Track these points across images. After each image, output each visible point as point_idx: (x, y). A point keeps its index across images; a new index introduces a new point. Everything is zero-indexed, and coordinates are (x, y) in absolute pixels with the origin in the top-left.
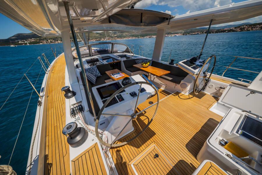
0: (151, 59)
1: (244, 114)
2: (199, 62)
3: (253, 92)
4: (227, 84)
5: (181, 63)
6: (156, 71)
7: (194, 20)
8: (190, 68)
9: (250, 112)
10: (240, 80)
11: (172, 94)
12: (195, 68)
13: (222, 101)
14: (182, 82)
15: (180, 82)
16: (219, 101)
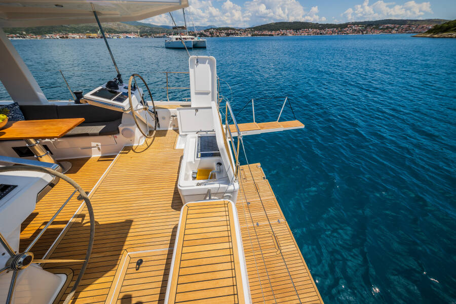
0: (12, 102)
1: (197, 135)
2: (124, 88)
3: (197, 109)
4: (174, 109)
5: (88, 95)
6: (45, 127)
7: (56, 5)
8: (111, 101)
9: (201, 131)
10: (185, 100)
11: (120, 153)
12: (121, 99)
13: (183, 132)
14: (121, 128)
15: (118, 130)
16: (180, 133)
